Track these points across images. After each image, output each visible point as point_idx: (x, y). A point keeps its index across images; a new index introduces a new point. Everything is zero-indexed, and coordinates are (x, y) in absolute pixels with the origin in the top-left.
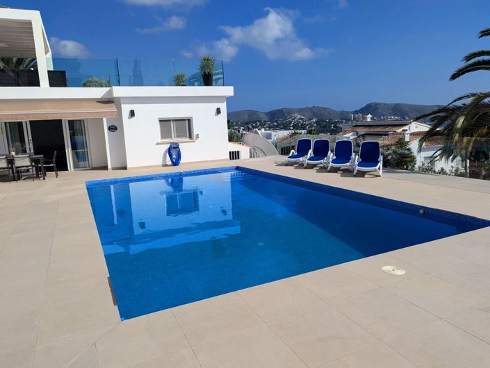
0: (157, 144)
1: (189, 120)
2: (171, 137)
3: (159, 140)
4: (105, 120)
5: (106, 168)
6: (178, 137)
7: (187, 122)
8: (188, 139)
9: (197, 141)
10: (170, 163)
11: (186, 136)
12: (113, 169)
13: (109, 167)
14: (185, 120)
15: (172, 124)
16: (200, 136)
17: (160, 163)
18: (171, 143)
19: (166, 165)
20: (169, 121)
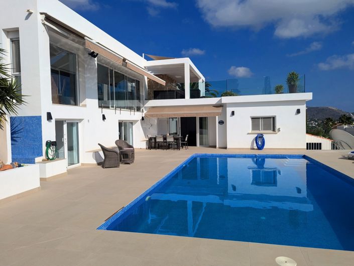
0: (248, 134)
1: (274, 118)
2: (259, 130)
3: (250, 132)
4: (217, 117)
5: (215, 147)
6: (264, 129)
7: (272, 119)
8: (271, 132)
9: (278, 133)
10: (256, 147)
11: (271, 129)
12: (220, 148)
13: (217, 146)
14: (270, 118)
15: (260, 120)
16: (280, 129)
17: (249, 147)
18: (258, 134)
19: (253, 149)
20: (259, 118)
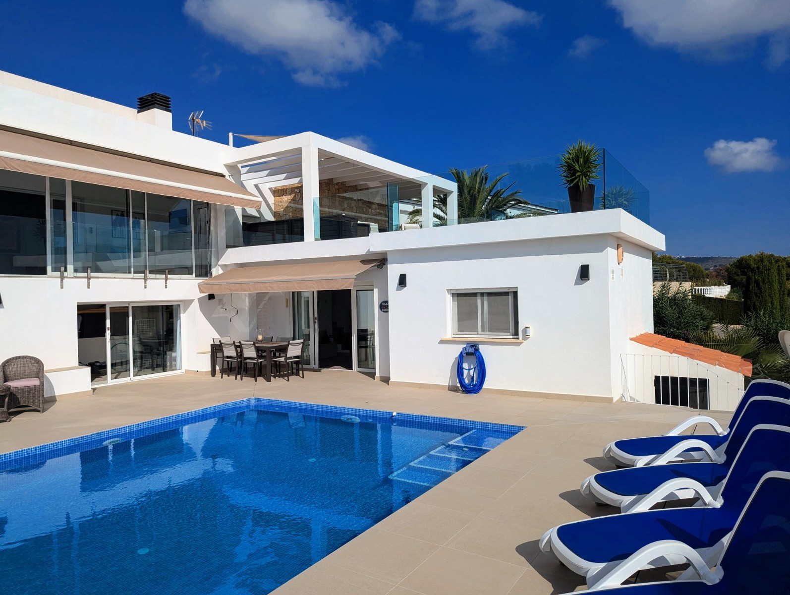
0: (442, 342)
1: (515, 294)
3: (449, 336)
4: (376, 292)
5: (374, 375)
6: (492, 329)
7: (511, 298)
8: (508, 337)
9: (525, 343)
10: (459, 386)
11: (507, 330)
12: (382, 379)
14: (506, 294)
15: (479, 301)
16: (531, 332)
17: (447, 382)
18: (468, 343)
19: (452, 389)
20: (474, 295)
